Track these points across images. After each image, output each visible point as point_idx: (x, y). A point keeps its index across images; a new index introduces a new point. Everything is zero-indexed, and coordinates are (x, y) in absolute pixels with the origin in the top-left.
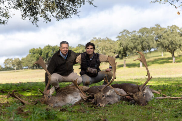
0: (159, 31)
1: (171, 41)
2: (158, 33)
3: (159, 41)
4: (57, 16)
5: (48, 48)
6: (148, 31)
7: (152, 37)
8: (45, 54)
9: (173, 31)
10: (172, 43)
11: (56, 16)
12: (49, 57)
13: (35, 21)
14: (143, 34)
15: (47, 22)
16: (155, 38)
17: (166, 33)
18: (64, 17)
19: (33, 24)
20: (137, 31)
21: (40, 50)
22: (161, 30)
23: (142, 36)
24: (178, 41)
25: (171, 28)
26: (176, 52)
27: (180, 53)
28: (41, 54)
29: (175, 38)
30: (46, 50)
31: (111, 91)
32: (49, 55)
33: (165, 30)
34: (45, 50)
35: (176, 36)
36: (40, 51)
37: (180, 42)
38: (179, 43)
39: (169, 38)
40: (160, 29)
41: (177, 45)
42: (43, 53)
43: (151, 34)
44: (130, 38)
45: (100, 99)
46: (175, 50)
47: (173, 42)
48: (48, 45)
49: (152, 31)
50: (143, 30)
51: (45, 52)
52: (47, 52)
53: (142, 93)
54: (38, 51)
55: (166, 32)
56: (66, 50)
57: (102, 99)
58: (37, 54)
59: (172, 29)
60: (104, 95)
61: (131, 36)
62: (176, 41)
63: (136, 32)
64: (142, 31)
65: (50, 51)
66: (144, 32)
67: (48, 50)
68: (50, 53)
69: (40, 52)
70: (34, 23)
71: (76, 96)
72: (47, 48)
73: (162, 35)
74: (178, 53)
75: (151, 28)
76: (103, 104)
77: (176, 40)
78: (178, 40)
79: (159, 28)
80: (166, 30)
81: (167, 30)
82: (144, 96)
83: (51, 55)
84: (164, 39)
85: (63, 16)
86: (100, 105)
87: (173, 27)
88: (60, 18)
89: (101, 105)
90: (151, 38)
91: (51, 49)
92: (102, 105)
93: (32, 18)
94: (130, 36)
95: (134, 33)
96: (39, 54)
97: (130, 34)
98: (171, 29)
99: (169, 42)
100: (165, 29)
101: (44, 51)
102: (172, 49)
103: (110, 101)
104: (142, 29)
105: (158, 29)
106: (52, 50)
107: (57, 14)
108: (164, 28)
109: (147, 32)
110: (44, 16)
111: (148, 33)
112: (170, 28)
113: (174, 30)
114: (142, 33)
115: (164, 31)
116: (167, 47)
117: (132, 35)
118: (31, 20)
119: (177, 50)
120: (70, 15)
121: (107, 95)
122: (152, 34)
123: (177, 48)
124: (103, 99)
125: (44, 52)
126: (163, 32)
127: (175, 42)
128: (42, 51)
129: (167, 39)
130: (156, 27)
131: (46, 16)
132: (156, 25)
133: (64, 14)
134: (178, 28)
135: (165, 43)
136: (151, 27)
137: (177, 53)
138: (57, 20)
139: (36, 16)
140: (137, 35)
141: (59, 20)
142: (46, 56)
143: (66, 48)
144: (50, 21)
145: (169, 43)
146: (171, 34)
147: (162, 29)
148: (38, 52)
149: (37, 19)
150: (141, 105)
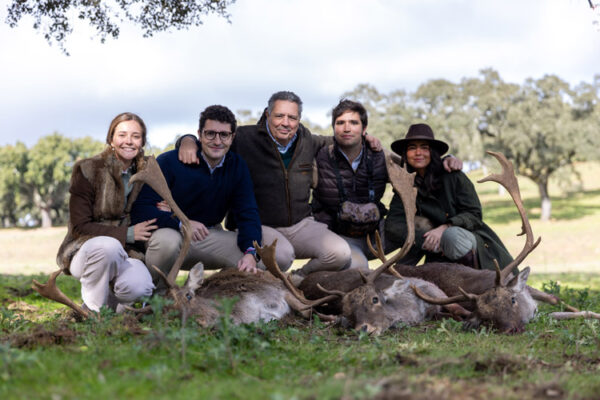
0: (494, 95)
1: (539, 134)
2: (491, 102)
3: (491, 135)
4: (148, 16)
5: (53, 144)
6: (450, 93)
7: (467, 117)
8: (40, 170)
9: (547, 97)
10: (540, 143)
11: (143, 18)
12: (56, 182)
13: (57, 33)
14: (433, 104)
15: (103, 40)
16: (476, 121)
17: (520, 104)
18: (173, 21)
19: (50, 44)
20: (408, 91)
21: (19, 151)
22: (502, 93)
23: (430, 111)
24: (563, 139)
25: (538, 86)
26: (557, 181)
27: (570, 183)
28: (23, 169)
29: (554, 124)
30: (45, 154)
31: (400, 284)
32: (58, 173)
33: (518, 94)
34: (41, 152)
35: (557, 116)
36: (21, 156)
37: (572, 140)
38: (567, 146)
39: (531, 126)
40: (499, 89)
41: (559, 151)
42: (31, 165)
43: (463, 104)
44: (383, 119)
45: (366, 310)
46: (550, 171)
47: (544, 138)
48: (56, 133)
49: (470, 93)
50: (434, 87)
51: (42, 162)
52: (48, 159)
53: (506, 292)
54: (13, 154)
55: (521, 99)
56: (286, 124)
57: (373, 310)
58: (9, 167)
59: (544, 91)
60: (376, 296)
61: (388, 109)
62: (558, 137)
63: (407, 98)
64: (430, 94)
65: (60, 159)
66: (438, 99)
67: (53, 153)
68: (60, 165)
69: (19, 161)
70: (53, 38)
71: (272, 301)
72: (48, 144)
73: (504, 112)
74: (564, 184)
75: (465, 83)
76: (375, 326)
77: (555, 131)
78: (566, 133)
79: (496, 83)
80: (521, 91)
81: (524, 93)
82: (514, 302)
83: (66, 173)
84: (512, 125)
85: (169, 16)
86: (366, 327)
87: (549, 81)
88: (156, 25)
89: (370, 329)
90: (463, 121)
91: (64, 149)
92: (373, 329)
93: (47, 20)
94: (382, 110)
95: (398, 100)
96: (18, 168)
97: (384, 101)
98: (539, 90)
99: (532, 140)
100: (516, 87)
101: (36, 158)
102: (542, 168)
103: (398, 319)
104: (429, 86)
105: (491, 87)
106: (70, 153)
107: (146, 9)
108: (512, 85)
109: (449, 97)
110: (93, 16)
111: (453, 101)
112: (534, 86)
113: (549, 93)
114: (429, 100)
115: (512, 97)
116: (521, 160)
117: (391, 106)
118: (41, 26)
119: (560, 170)
120: (198, 12)
121: (386, 298)
122: (466, 108)
123: (558, 165)
124: (377, 311)
125: (37, 162)
126: (509, 99)
127: (554, 140)
128: (30, 156)
129: (524, 127)
130: (482, 78)
131: (100, 15)
132: (483, 72)
133: (174, 10)
134: (565, 86)
135: (515, 141)
136: (464, 79)
137: (559, 184)
138: (145, 30)
139: (61, 13)
140: (411, 108)
141: (154, 33)
142: (45, 176)
143: (290, 117)
144: (115, 34)
145: (531, 145)
146: (539, 108)
147: (505, 88)
148: (11, 159)
149: (65, 26)
150: (507, 331)
